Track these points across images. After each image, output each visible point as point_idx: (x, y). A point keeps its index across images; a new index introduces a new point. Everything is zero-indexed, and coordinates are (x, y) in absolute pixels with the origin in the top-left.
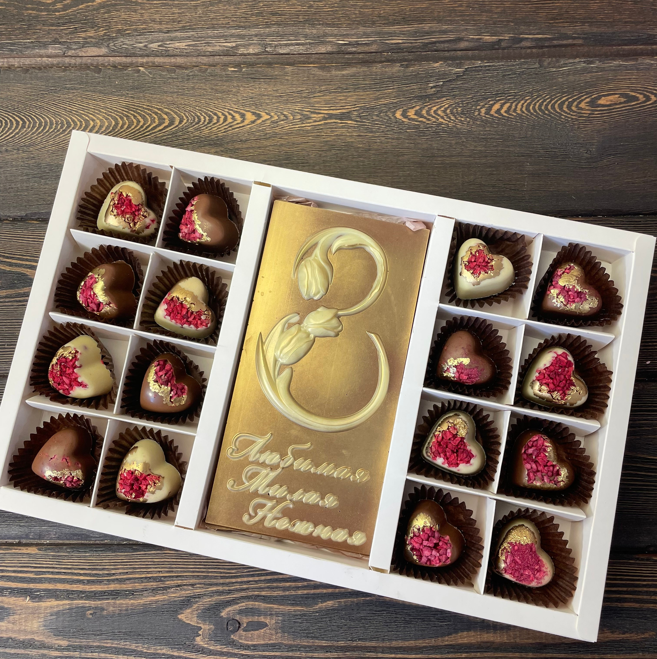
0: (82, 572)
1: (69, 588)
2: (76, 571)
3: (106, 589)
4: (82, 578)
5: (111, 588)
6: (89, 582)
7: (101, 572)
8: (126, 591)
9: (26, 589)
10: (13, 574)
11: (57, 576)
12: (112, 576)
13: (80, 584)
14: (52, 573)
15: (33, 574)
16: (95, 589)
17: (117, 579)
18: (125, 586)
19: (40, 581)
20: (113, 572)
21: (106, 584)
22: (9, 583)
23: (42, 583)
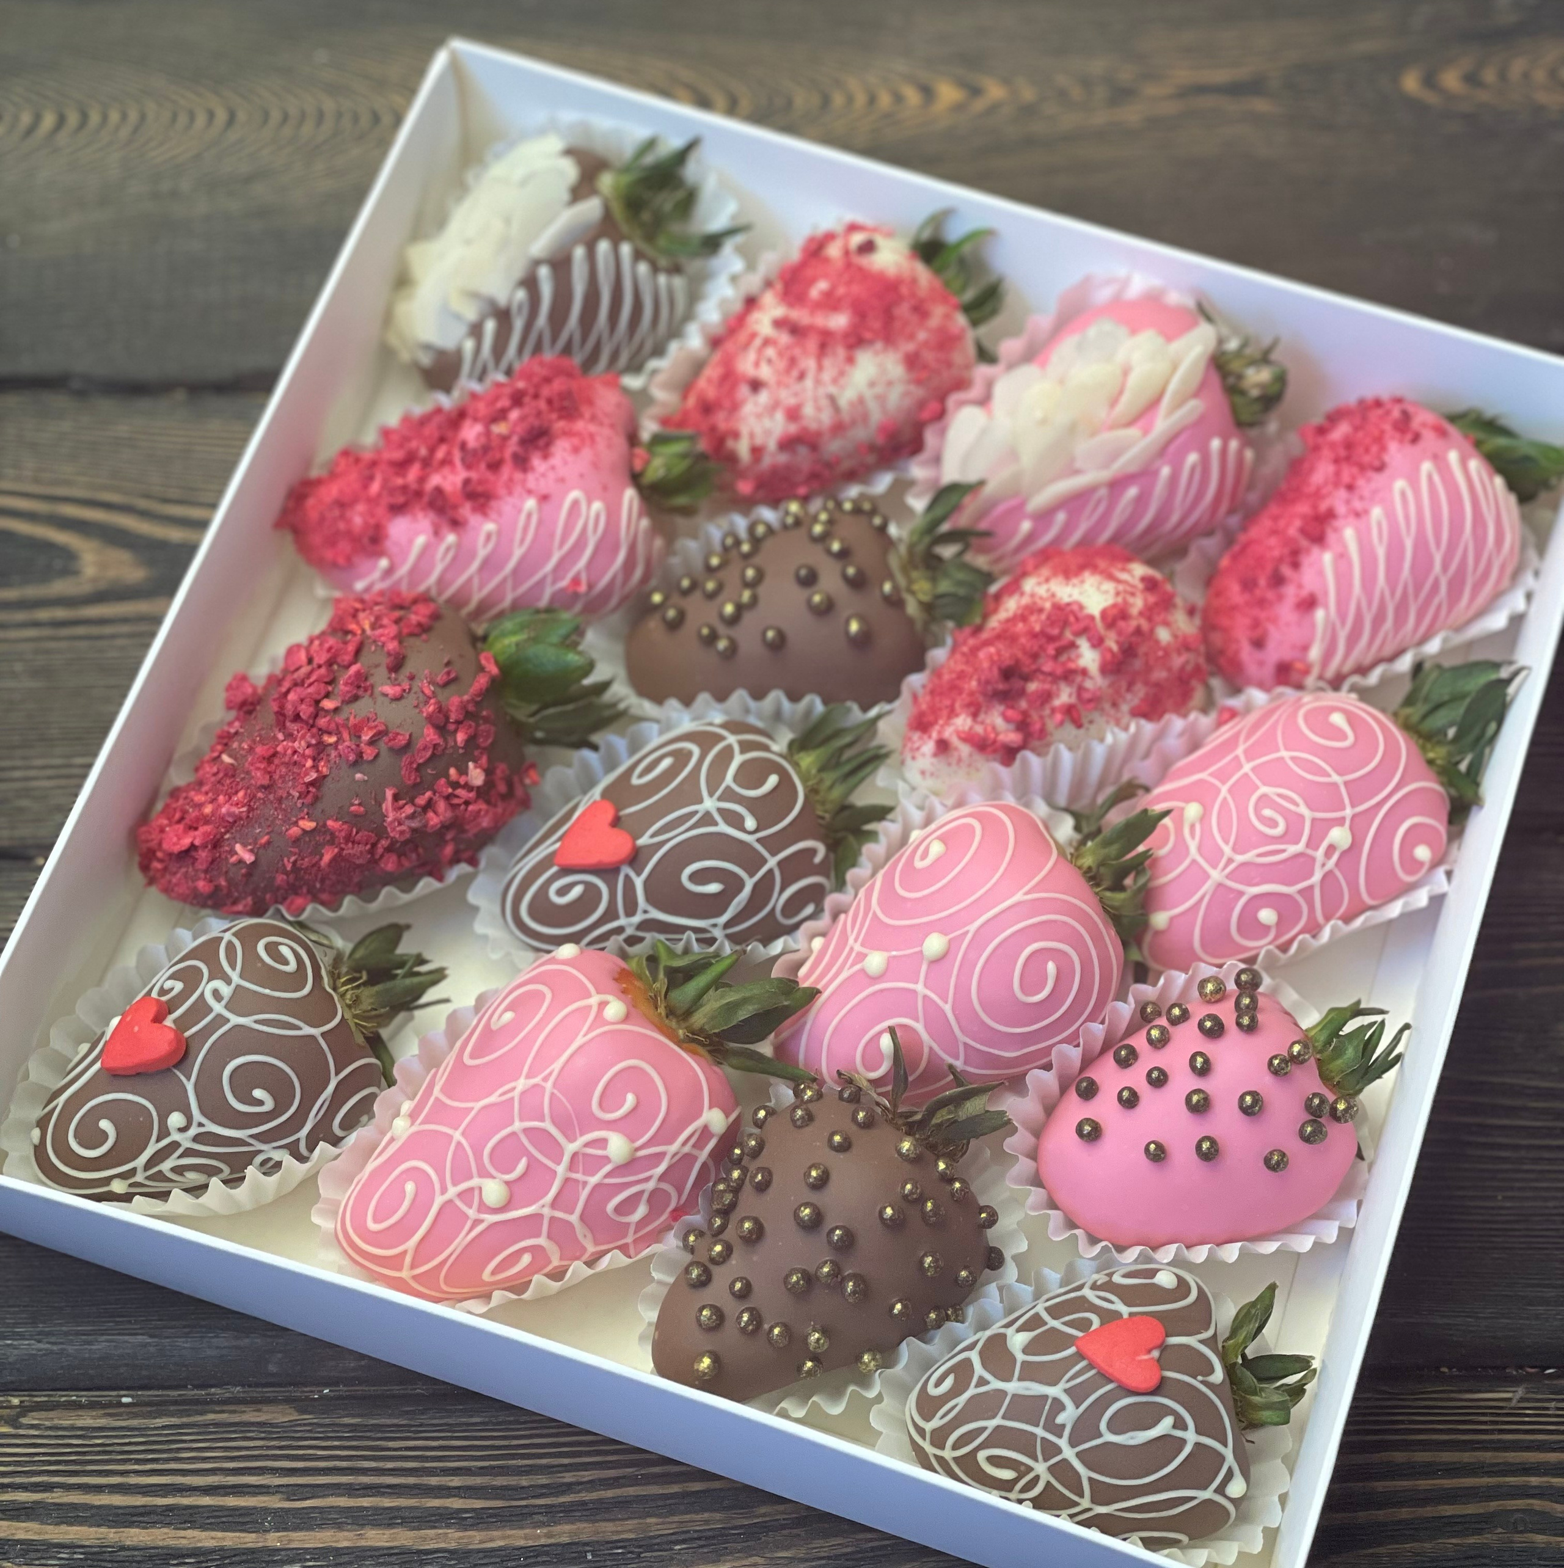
0: (456, 1481)
1: (408, 1543)
2: (434, 1481)
3: (543, 1541)
4: (456, 1503)
5: (560, 1535)
6: (481, 1520)
7: (524, 1482)
8: (615, 1544)
9: (252, 1551)
10: (207, 1501)
11: (366, 1502)
12: (563, 1493)
13: (448, 1526)
14: (350, 1490)
15: (279, 1496)
16: (501, 1543)
17: (584, 1503)
18: (609, 1527)
19: (305, 1520)
20: (568, 1478)
21: (542, 1524)
22: (190, 1533)
23: (310, 1528)
